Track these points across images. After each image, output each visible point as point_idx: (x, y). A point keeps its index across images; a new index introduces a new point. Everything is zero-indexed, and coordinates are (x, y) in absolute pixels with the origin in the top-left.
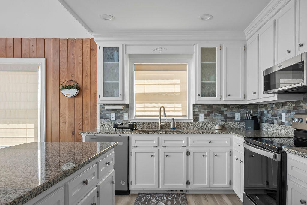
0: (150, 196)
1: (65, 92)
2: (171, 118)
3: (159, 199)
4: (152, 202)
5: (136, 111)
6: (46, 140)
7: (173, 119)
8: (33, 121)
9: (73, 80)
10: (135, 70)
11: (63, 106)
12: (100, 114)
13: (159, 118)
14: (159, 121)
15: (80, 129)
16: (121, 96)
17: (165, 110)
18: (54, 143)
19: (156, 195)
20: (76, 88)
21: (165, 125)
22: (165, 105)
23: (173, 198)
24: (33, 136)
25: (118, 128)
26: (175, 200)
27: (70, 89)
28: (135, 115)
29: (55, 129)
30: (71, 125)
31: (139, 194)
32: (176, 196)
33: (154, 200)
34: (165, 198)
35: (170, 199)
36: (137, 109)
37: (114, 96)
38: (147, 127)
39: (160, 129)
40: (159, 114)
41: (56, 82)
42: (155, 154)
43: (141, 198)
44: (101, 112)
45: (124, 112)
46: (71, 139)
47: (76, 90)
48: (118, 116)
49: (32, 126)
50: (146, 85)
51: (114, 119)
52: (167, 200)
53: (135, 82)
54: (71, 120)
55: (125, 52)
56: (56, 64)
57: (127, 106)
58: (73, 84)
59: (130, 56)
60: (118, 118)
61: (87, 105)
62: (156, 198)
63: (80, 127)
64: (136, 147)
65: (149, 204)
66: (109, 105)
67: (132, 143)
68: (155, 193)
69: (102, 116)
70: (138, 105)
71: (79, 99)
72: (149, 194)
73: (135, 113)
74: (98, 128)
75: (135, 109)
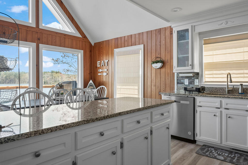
0: (212, 149)
1: (155, 65)
2: (239, 84)
3: (220, 153)
4: (212, 154)
5: (205, 78)
6: (144, 97)
7: (242, 85)
8: (137, 84)
9: (159, 57)
10: (204, 44)
11: (154, 75)
12: (177, 80)
13: (226, 84)
14: (226, 87)
15: (164, 91)
16: (191, 66)
17: (232, 76)
18: (148, 99)
19: (219, 149)
20: (161, 62)
21: (232, 90)
22: (231, 72)
23: (235, 156)
24: (137, 94)
25: (187, 91)
26: (236, 158)
27: (157, 63)
28: (204, 81)
29: (149, 90)
30: (158, 87)
31: (204, 145)
32: (239, 155)
33: (215, 153)
34: (227, 155)
35: (232, 156)
36: (206, 76)
37: (186, 67)
38: (215, 91)
39: (228, 93)
40: (226, 80)
41: (149, 59)
42: (217, 114)
43: (204, 149)
44: (178, 79)
45: (195, 79)
46: (158, 97)
47: (161, 63)
48: (190, 82)
49: (137, 88)
50: (214, 56)
51: (187, 84)
52: (228, 156)
53: (204, 53)
54: (158, 84)
55: (194, 31)
56: (149, 47)
57: (198, 74)
58: (159, 59)
59: (200, 34)
60: (190, 83)
61: (168, 74)
62: (218, 152)
63: (164, 89)
64: (201, 106)
65: (209, 155)
66: (184, 73)
67: (198, 104)
68: (218, 148)
69: (178, 81)
70: (207, 72)
71: (163, 70)
72: (213, 147)
73: (205, 79)
74: (176, 90)
75: (205, 76)
